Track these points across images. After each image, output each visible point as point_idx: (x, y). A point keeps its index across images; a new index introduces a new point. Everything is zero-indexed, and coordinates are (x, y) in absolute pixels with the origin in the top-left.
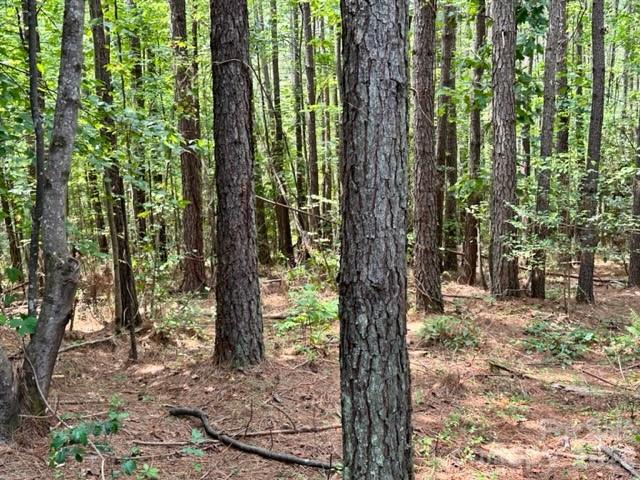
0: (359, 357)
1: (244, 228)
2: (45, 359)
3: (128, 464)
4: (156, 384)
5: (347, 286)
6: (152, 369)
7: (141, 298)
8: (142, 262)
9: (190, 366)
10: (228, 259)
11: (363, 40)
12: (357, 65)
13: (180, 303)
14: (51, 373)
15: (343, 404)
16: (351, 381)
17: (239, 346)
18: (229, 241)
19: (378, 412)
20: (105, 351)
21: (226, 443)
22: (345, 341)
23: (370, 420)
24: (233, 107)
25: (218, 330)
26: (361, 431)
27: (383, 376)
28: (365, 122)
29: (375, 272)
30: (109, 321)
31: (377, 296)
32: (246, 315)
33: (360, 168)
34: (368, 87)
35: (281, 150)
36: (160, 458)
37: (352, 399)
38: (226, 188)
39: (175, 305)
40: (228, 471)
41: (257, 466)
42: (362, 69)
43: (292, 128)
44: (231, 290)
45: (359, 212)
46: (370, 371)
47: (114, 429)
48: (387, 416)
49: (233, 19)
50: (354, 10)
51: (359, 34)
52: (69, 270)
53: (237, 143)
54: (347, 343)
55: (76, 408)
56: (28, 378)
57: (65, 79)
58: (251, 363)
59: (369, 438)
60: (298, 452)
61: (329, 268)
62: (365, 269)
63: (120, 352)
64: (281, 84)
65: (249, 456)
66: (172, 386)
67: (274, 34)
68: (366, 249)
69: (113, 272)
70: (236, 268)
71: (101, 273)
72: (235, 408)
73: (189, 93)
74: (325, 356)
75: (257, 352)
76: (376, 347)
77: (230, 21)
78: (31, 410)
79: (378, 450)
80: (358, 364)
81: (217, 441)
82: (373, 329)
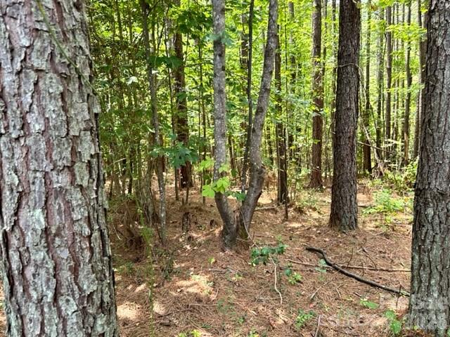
0: (426, 233)
1: (350, 155)
2: (249, 213)
3: (288, 271)
4: (298, 233)
5: (421, 191)
6: (295, 225)
7: (289, 189)
8: (291, 171)
9: (315, 227)
10: (340, 172)
11: (442, 43)
12: (437, 60)
13: (309, 193)
14: (251, 221)
15: (413, 259)
16: (420, 247)
17: (343, 220)
18: (340, 162)
19: (436, 266)
20: (272, 213)
21: (336, 269)
22: (417, 223)
23: (431, 270)
24: (348, 89)
25: (332, 209)
26: (424, 276)
27: (441, 246)
28: (440, 93)
29: (440, 184)
30: (274, 199)
31: (441, 198)
32: (349, 203)
33: (435, 121)
34: (443, 72)
35: (368, 114)
36: (302, 271)
37: (419, 257)
38: (341, 134)
39: (306, 194)
40: (338, 284)
41: (354, 284)
42: (440, 61)
43: (375, 103)
44: (341, 189)
45: (432, 147)
46: (433, 242)
47: (281, 252)
48: (443, 270)
49: (351, 42)
50: (437, 26)
51: (439, 41)
52: (261, 172)
53: (349, 109)
54: (418, 223)
55: (260, 239)
56: (241, 222)
57: (264, 79)
58: (350, 229)
59: (430, 280)
60: (377, 281)
61: (396, 181)
62: (434, 182)
63: (279, 214)
64: (370, 78)
65: (350, 278)
66: (306, 235)
67: (368, 51)
68: (435, 170)
69: (277, 176)
70: (344, 177)
71: (271, 176)
72: (341, 251)
73: (321, 85)
74: (394, 230)
75: (353, 224)
76: (438, 229)
77: (350, 43)
78: (241, 237)
79: (435, 288)
80: (425, 237)
81: (332, 267)
82: (437, 218)
